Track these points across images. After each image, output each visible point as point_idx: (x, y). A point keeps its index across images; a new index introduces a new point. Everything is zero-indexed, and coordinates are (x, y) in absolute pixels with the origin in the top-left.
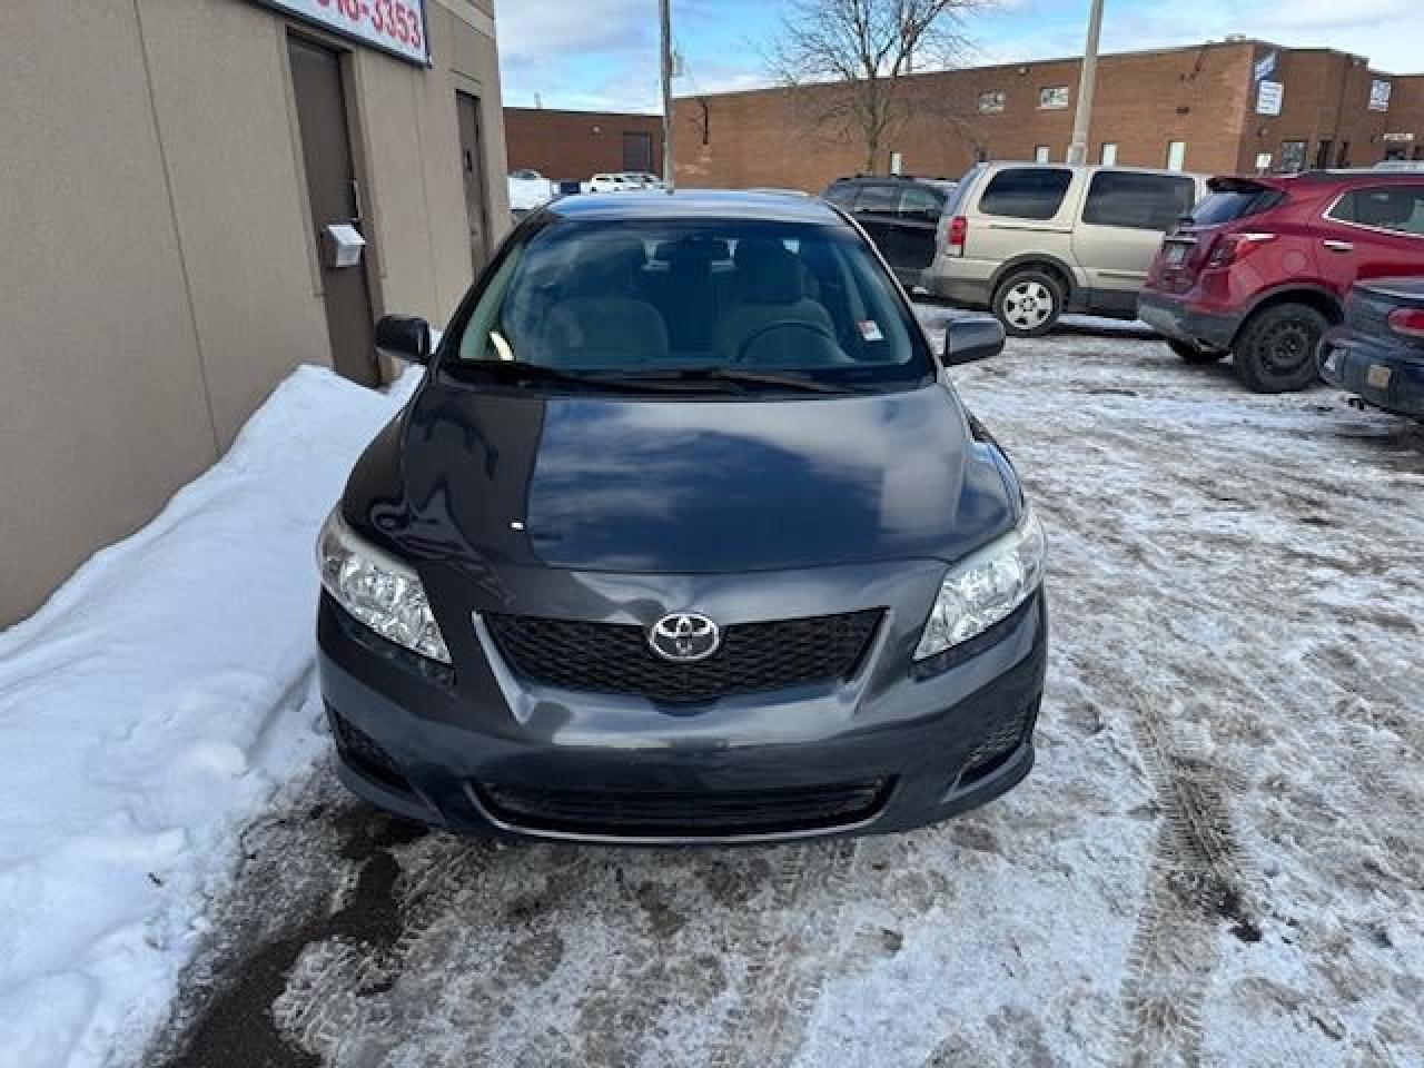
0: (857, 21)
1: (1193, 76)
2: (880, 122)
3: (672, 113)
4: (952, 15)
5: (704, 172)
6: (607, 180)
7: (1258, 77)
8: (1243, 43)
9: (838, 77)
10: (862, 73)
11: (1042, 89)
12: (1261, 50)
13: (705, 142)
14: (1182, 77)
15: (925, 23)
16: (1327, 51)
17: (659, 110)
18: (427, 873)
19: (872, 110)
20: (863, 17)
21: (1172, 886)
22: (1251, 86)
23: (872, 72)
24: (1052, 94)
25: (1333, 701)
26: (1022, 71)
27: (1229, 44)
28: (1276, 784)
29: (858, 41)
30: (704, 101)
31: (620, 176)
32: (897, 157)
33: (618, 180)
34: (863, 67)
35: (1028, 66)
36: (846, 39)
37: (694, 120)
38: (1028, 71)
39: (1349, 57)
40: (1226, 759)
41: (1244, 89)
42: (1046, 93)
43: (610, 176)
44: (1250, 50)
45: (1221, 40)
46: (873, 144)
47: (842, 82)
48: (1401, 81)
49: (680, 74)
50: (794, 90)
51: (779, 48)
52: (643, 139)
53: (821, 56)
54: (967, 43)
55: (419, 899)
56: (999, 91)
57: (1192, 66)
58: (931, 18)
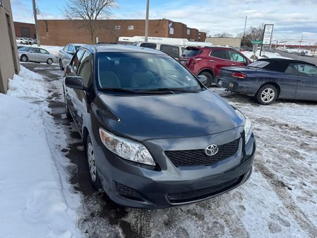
0: (85, 6)
1: (158, 26)
2: (93, 30)
3: (37, 23)
4: (108, 8)
5: (47, 39)
6: (18, 39)
7: (169, 27)
8: (166, 20)
9: (81, 19)
10: (87, 18)
11: (128, 26)
12: (170, 22)
13: (47, 31)
14: (156, 26)
15: (101, 8)
16: (180, 23)
17: (34, 22)
18: (138, 222)
19: (91, 27)
20: (86, 5)
21: (273, 183)
22: (168, 29)
23: (90, 18)
24: (130, 27)
25: (263, 145)
26: (124, 21)
27: (163, 20)
28: (268, 161)
29: (86, 10)
30: (46, 21)
31: (21, 38)
32: (97, 38)
33: (21, 39)
34: (88, 17)
35: (125, 20)
36: (83, 10)
37: (43, 26)
38: (125, 22)
39: (184, 24)
40: (258, 158)
41: (167, 29)
42: (129, 26)
43: (19, 38)
44: (168, 21)
45: (162, 19)
46: (92, 35)
47: (83, 20)
48: (193, 30)
49: (39, 14)
50: (70, 21)
51: (66, 10)
52: (26, 29)
53: (77, 13)
54: (111, 14)
55: (141, 229)
56: (119, 25)
57: (157, 24)
58: (102, 8)
